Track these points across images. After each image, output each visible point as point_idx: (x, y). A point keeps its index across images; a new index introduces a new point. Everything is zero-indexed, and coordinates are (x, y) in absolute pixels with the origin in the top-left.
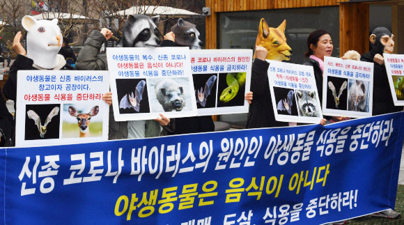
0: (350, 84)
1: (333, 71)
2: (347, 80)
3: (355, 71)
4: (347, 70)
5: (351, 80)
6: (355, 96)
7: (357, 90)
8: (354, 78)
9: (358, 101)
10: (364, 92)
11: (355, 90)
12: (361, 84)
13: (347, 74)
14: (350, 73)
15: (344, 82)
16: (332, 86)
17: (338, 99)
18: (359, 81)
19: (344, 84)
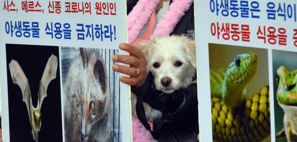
0: (67, 64)
1: (19, 26)
2: (54, 50)
3: (73, 20)
4: (55, 18)
5: (66, 49)
6: (81, 103)
8: (74, 43)
9: (89, 119)
10: (104, 89)
11: (80, 84)
12: (93, 59)
13: (54, 34)
14: (62, 28)
15: (50, 59)
16: (18, 75)
17: (38, 115)
18: (87, 50)
19: (51, 65)
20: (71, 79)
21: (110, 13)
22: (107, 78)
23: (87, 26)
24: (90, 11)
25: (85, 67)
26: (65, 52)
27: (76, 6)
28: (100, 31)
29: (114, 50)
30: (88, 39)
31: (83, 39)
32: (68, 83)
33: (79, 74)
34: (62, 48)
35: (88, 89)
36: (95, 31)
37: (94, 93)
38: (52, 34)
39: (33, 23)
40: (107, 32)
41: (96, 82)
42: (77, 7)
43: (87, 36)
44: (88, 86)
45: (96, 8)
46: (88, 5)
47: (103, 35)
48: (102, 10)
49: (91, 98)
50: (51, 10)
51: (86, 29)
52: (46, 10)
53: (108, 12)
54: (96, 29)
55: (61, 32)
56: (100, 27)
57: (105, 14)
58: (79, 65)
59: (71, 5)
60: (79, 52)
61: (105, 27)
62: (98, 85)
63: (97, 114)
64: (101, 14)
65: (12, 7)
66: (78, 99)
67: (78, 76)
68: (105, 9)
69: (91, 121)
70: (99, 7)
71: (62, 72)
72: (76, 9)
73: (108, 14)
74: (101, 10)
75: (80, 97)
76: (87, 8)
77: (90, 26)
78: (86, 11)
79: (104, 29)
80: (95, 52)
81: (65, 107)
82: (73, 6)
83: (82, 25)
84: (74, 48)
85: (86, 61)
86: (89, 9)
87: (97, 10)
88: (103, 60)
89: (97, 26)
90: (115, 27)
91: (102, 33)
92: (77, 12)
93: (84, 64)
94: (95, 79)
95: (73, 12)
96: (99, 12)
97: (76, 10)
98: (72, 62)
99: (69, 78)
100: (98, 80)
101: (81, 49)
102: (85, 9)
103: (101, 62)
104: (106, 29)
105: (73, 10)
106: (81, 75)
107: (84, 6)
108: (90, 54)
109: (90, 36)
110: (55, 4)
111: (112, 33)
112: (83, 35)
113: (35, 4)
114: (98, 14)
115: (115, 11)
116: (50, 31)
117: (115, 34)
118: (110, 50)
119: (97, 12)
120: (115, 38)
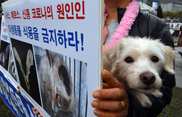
1: (13, 28)
5: (37, 48)
6: (50, 90)
9: (56, 104)
13: (29, 35)
14: (33, 32)
15: (29, 52)
16: (17, 56)
17: (28, 81)
18: (52, 53)
19: (29, 56)
20: (42, 70)
21: (75, 16)
23: (50, 31)
24: (51, 16)
25: (51, 66)
26: (36, 50)
27: (39, 11)
28: (63, 37)
29: (81, 62)
30: (52, 43)
31: (48, 42)
32: (40, 71)
33: (47, 69)
34: (34, 46)
35: (55, 84)
36: (58, 37)
37: (60, 89)
40: (72, 39)
41: (61, 82)
42: (40, 13)
43: (51, 40)
44: (54, 81)
45: (58, 12)
46: (49, 9)
47: (67, 42)
48: (65, 13)
49: (57, 91)
50: (25, 17)
51: (49, 33)
53: (72, 16)
54: (58, 34)
55: (32, 34)
56: (62, 33)
57: (68, 18)
58: (46, 62)
59: (36, 11)
60: (45, 53)
61: (69, 33)
62: (62, 85)
63: (63, 106)
64: (63, 18)
65: (8, 16)
66: (48, 86)
67: (46, 70)
68: (68, 11)
69: (58, 107)
70: (62, 9)
71: (36, 63)
72: (40, 14)
73: (73, 18)
74: (63, 14)
75: (49, 85)
76: (49, 12)
77: (53, 31)
78: (48, 16)
79: (68, 36)
80: (59, 57)
82: (37, 12)
83: (46, 30)
84: (42, 48)
85: (51, 61)
86: (50, 14)
87: (58, 13)
88: (67, 67)
89: (60, 31)
90: (82, 35)
91: (66, 40)
93: (50, 63)
94: (60, 80)
96: (61, 16)
97: (40, 16)
98: (42, 58)
99: (41, 68)
101: (47, 51)
102: (48, 14)
103: (65, 67)
104: (70, 36)
105: (38, 16)
106: (49, 71)
107: (46, 11)
108: (54, 57)
109: (54, 41)
110: (26, 11)
111: (77, 42)
112: (47, 38)
113: (16, 13)
114: (60, 18)
115: (84, 14)
116: (26, 33)
117: (82, 45)
118: (75, 60)
119: (59, 15)
120: (82, 49)
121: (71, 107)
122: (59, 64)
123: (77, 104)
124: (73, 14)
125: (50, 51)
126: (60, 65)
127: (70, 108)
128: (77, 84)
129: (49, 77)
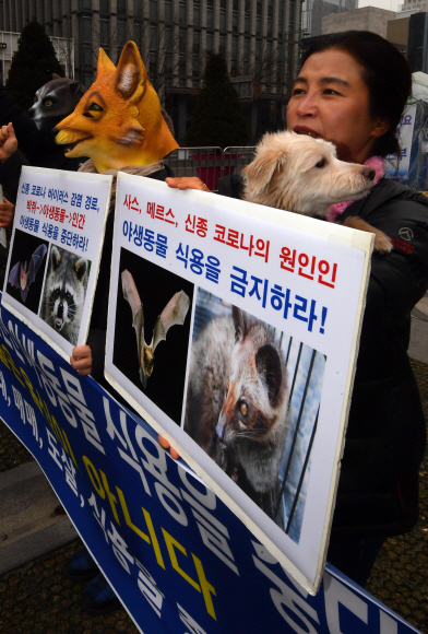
0: (204, 318)
1: (140, 231)
3: (229, 258)
4: (194, 241)
5: (205, 294)
6: (221, 388)
7: (235, 365)
9: (233, 423)
11: (224, 359)
13: (190, 263)
14: (204, 261)
15: (177, 295)
16: (131, 292)
17: (150, 356)
18: (248, 316)
19: (177, 303)
20: (209, 342)
21: (316, 277)
22: (286, 387)
23: (253, 278)
24: (266, 257)
25: (238, 339)
26: (203, 298)
27: (236, 237)
28: (283, 300)
29: (315, 351)
30: (253, 301)
31: (243, 294)
32: (202, 344)
33: (224, 344)
34: (199, 289)
35: (239, 377)
36: (270, 294)
38: (186, 261)
39: (159, 236)
40: (303, 309)
41: (259, 378)
42: (239, 240)
43: (251, 294)
44: (240, 372)
45: (281, 256)
46: (263, 245)
47: (291, 310)
48: (297, 265)
49: (243, 395)
50: (190, 227)
51: (250, 281)
52: (182, 225)
53: (310, 275)
54: (273, 291)
55: (202, 265)
56: (284, 292)
58: (227, 330)
59: (227, 233)
60: (230, 311)
61: (299, 298)
62: (260, 383)
63: (251, 428)
64: (291, 270)
65: (134, 205)
66: (217, 378)
67: (222, 345)
68: (303, 265)
69: (237, 429)
70: (291, 256)
71: (195, 324)
72: (236, 242)
73: (312, 278)
74: (293, 264)
75: (221, 378)
76: (261, 249)
77: (261, 281)
78: (257, 254)
79: (294, 301)
80: (265, 329)
81: (192, 375)
82: (230, 235)
83: (244, 272)
84: (221, 300)
85: (241, 332)
86: (263, 252)
87: (282, 260)
88: (281, 352)
89: (278, 287)
90: (325, 310)
91: (288, 305)
92: (237, 247)
93: (236, 334)
94: (256, 372)
95: (228, 244)
97: (235, 244)
99: (205, 337)
100: (263, 376)
101: (235, 309)
102: (255, 249)
103: (276, 352)
104: (300, 303)
105: (230, 242)
106: (229, 348)
107: (254, 243)
108: (252, 326)
109: (259, 298)
110: (197, 221)
111: (313, 317)
112: (243, 288)
113: (166, 211)
114: (283, 267)
115: (333, 280)
116: (184, 257)
117: (323, 324)
118: (302, 344)
119: (282, 263)
120: (322, 331)
121: (273, 431)
122: (262, 342)
123: (291, 427)
124: (312, 272)
125: (244, 312)
126: (263, 344)
127: (269, 435)
128: (300, 388)
129: (225, 361)
